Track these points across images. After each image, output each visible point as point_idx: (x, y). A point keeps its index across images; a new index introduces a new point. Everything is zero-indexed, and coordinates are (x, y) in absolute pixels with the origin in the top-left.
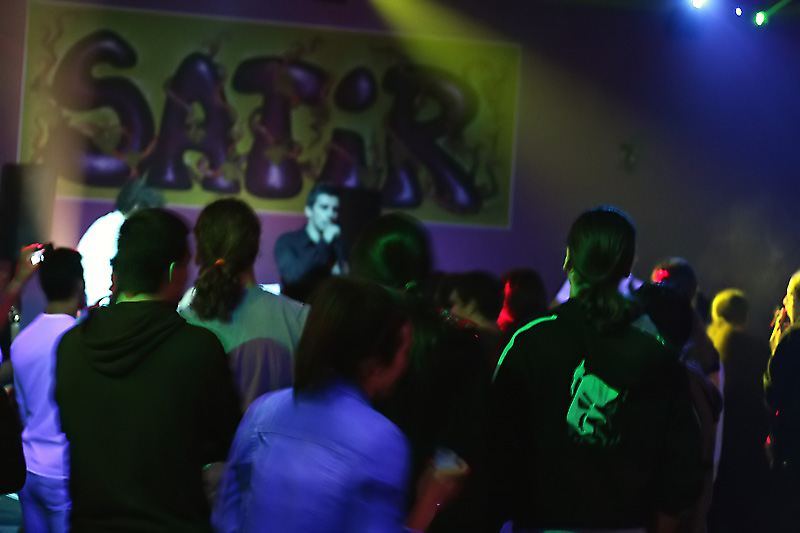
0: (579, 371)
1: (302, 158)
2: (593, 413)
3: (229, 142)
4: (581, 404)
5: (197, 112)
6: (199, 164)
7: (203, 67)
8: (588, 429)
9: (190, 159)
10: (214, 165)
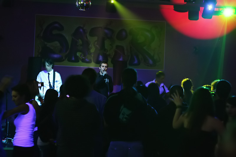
0: (122, 107)
1: (108, 53)
2: (126, 116)
3: (89, 49)
4: (123, 114)
5: (80, 42)
6: (81, 55)
7: (81, 30)
8: (124, 120)
9: (78, 54)
10: (85, 56)
